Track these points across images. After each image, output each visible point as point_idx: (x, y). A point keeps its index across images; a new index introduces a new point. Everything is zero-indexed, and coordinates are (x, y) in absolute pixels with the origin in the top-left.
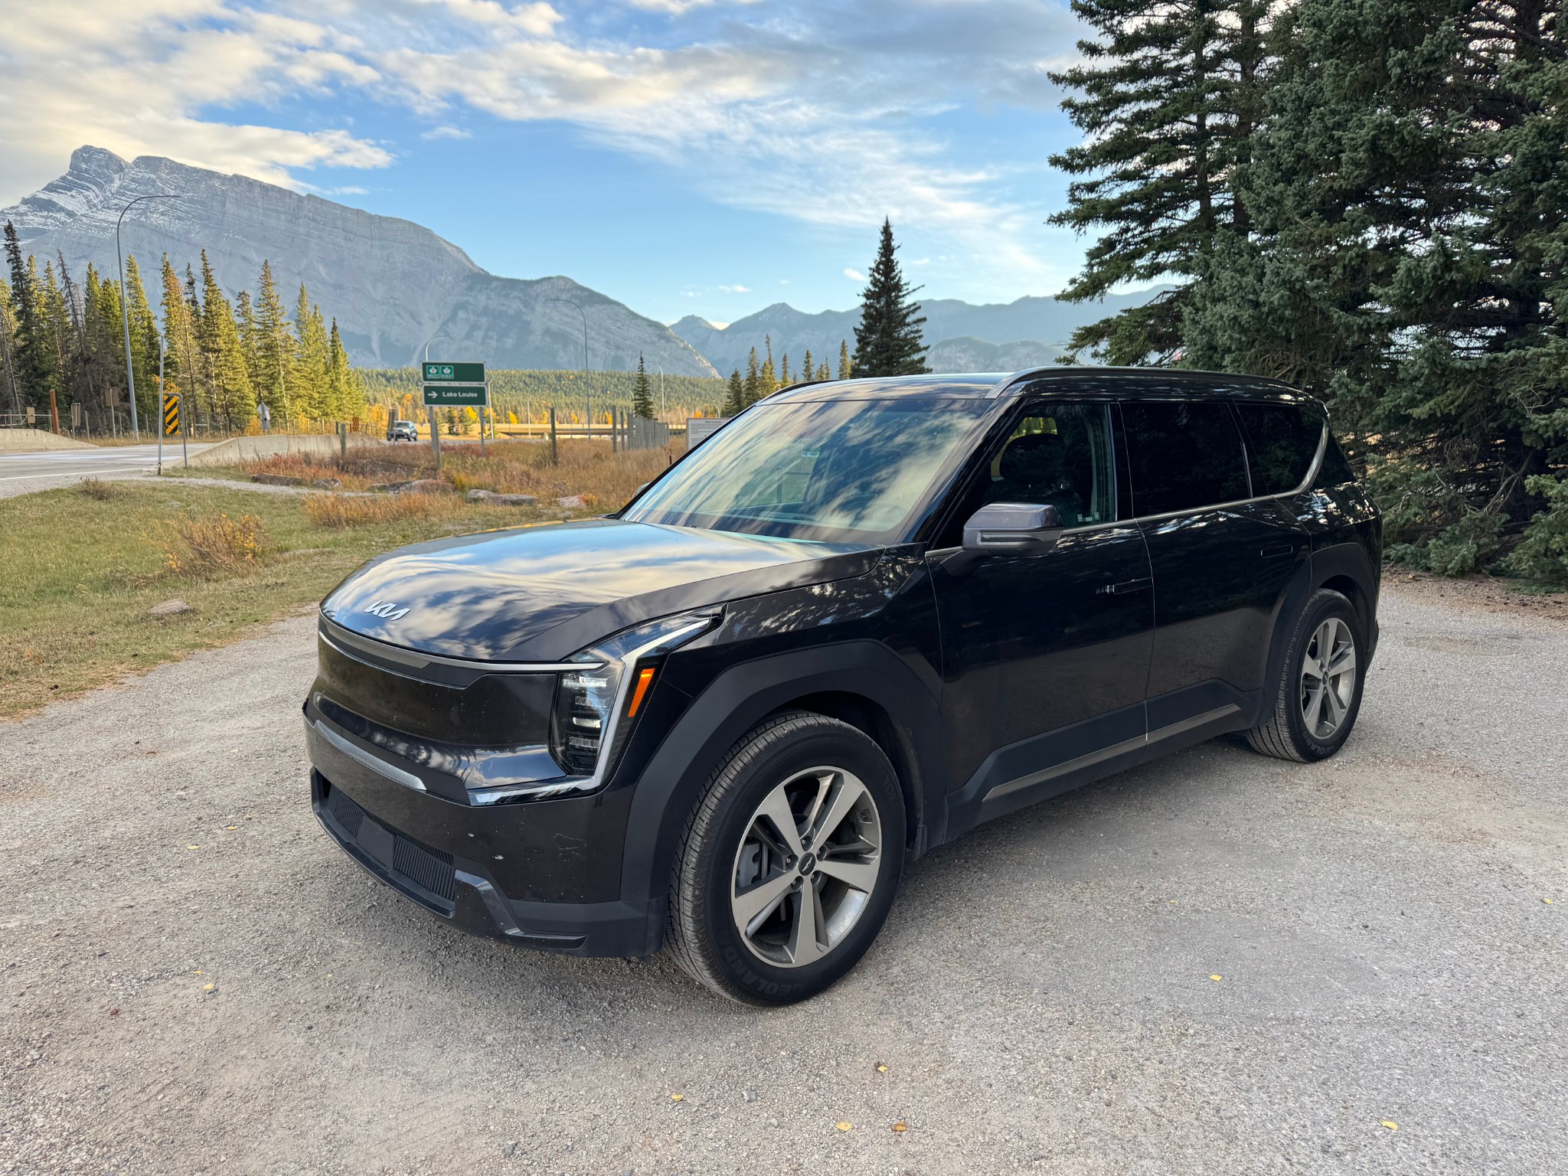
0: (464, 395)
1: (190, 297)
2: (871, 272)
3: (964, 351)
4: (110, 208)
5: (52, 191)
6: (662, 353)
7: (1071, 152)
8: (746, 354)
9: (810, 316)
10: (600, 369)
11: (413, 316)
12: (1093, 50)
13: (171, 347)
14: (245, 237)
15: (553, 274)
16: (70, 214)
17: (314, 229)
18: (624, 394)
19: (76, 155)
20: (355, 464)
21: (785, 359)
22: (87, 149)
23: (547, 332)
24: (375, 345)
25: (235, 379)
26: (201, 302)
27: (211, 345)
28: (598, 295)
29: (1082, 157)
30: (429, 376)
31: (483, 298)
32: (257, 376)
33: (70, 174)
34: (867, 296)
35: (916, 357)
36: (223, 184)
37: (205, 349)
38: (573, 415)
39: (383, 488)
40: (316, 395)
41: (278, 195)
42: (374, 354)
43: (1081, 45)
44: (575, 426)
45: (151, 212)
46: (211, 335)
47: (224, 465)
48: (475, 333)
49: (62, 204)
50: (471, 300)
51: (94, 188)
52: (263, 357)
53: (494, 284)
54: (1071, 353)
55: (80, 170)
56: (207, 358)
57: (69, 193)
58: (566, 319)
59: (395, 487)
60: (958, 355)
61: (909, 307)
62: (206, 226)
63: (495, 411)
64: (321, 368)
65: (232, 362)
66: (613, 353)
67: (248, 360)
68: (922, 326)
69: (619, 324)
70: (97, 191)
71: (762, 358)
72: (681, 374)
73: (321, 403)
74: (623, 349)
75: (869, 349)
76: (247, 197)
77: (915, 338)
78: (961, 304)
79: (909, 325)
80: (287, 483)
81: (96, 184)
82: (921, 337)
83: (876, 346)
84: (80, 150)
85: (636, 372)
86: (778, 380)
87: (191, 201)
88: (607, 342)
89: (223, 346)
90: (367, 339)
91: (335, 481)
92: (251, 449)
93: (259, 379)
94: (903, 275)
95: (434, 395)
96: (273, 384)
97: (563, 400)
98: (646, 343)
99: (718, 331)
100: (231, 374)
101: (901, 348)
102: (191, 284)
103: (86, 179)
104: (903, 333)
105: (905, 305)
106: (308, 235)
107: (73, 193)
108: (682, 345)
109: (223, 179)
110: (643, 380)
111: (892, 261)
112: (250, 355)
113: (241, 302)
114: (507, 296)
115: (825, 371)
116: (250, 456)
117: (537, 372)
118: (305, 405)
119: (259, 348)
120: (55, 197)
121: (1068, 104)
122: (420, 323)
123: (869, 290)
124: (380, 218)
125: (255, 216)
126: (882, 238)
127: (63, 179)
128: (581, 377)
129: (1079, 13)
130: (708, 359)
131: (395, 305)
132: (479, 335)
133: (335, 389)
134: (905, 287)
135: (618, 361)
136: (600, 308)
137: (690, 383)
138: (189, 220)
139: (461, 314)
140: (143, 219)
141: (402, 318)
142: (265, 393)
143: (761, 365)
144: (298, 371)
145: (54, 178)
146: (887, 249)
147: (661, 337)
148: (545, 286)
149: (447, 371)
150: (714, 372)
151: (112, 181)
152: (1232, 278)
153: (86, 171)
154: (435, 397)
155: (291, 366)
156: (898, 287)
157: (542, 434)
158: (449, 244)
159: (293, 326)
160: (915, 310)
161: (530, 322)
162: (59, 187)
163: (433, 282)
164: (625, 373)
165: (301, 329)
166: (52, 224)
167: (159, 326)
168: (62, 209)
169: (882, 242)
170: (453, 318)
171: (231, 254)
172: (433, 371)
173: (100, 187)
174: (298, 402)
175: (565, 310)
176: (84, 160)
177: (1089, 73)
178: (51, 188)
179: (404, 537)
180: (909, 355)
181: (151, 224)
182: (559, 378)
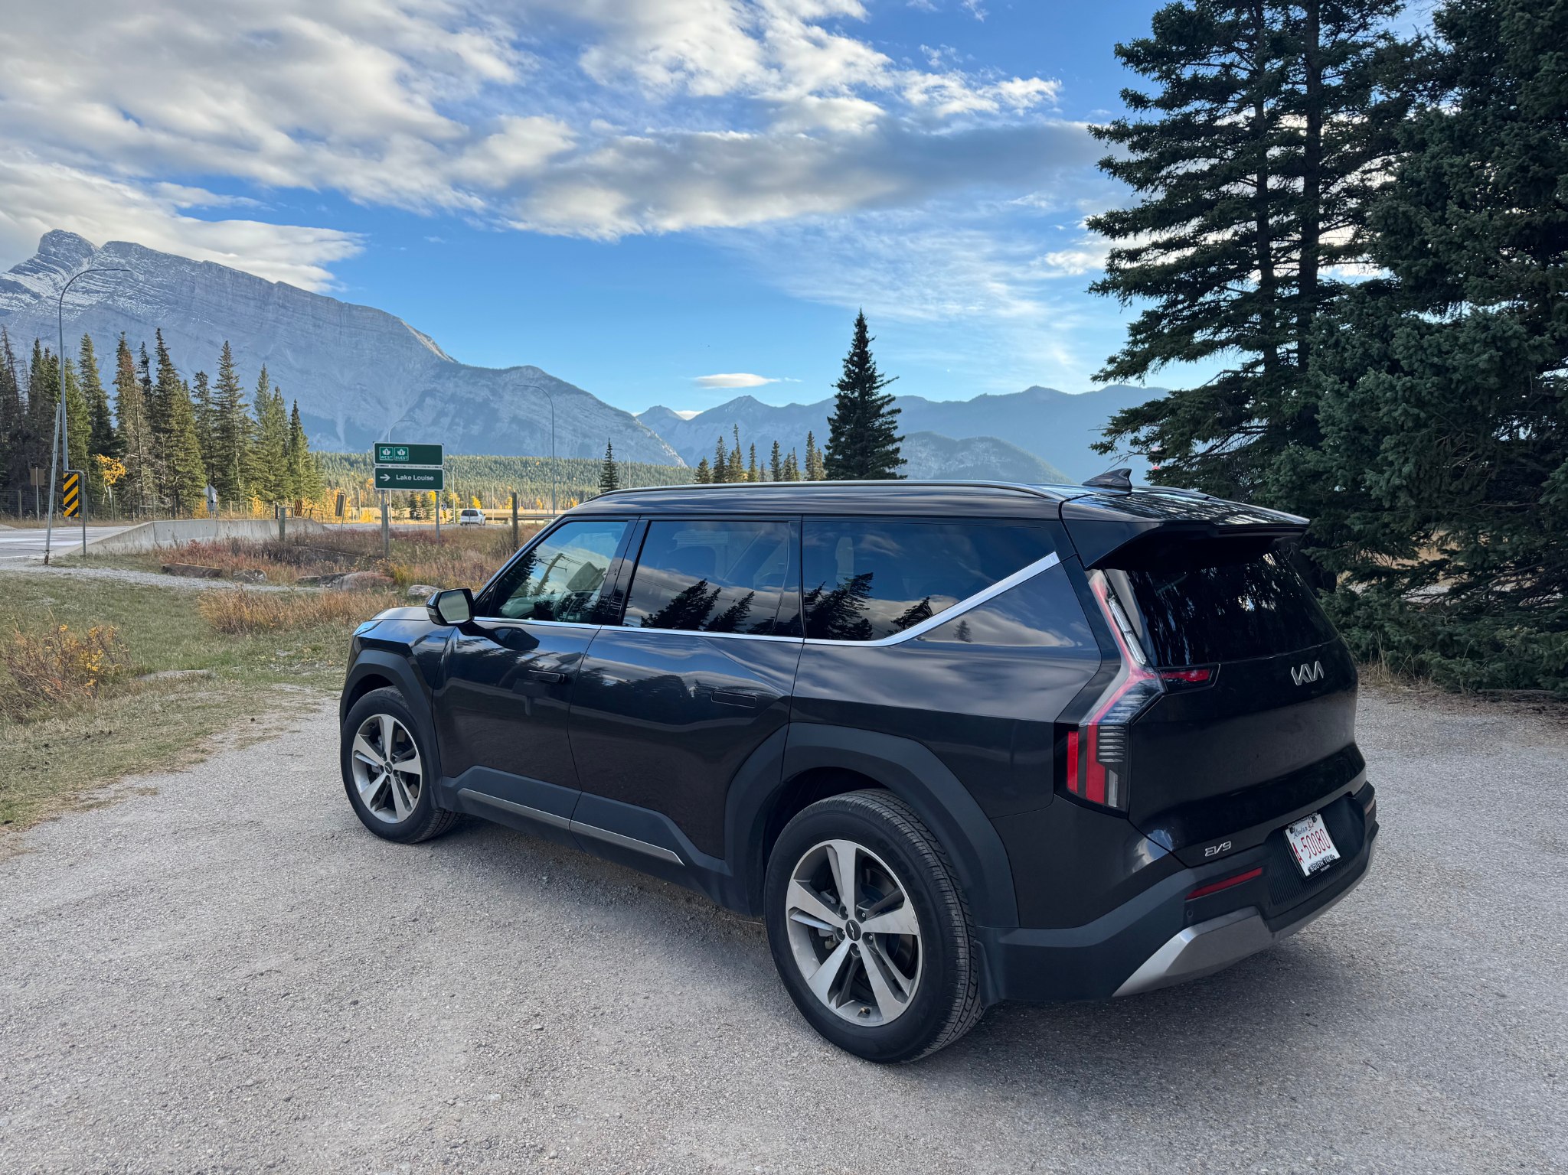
0: (419, 478)
1: (143, 375)
2: (843, 363)
3: (924, 445)
4: (77, 291)
5: (18, 273)
6: (629, 441)
7: (1111, 215)
8: (714, 443)
9: (775, 409)
10: (567, 457)
11: (379, 402)
12: (1138, 101)
13: (121, 426)
14: (213, 321)
15: (522, 365)
16: (36, 296)
17: (283, 316)
18: (590, 481)
19: (45, 239)
20: (289, 552)
21: (752, 449)
22: (56, 233)
23: (515, 419)
24: (340, 430)
25: (186, 460)
26: (155, 382)
27: (163, 425)
28: (567, 385)
29: (1124, 221)
30: (382, 458)
31: (451, 385)
32: (212, 457)
33: (39, 257)
34: (839, 386)
35: (891, 447)
36: (193, 270)
37: (156, 429)
38: (538, 501)
39: (314, 582)
40: (272, 478)
41: (248, 282)
42: (339, 439)
43: (1125, 94)
44: (539, 512)
45: (119, 296)
46: (163, 415)
47: (134, 552)
48: (442, 420)
49: (28, 286)
50: (439, 387)
51: (62, 271)
52: (218, 438)
53: (463, 372)
54: (1108, 439)
55: (49, 254)
56: (157, 438)
57: (36, 276)
58: (534, 407)
59: (329, 579)
60: (919, 448)
61: (883, 398)
62: (174, 310)
63: (460, 496)
64: (279, 449)
65: (184, 443)
66: (579, 441)
67: (202, 440)
68: (897, 417)
69: (587, 413)
70: (65, 274)
71: (730, 448)
72: (647, 463)
73: (278, 485)
74: (590, 437)
75: (843, 439)
76: (217, 283)
77: (889, 429)
78: (921, 400)
79: (883, 416)
80: (202, 574)
81: (64, 267)
82: (895, 428)
83: (851, 436)
84: (49, 234)
85: (603, 459)
86: (746, 469)
87: (160, 286)
88: (574, 430)
89: (176, 427)
90: (332, 424)
91: (259, 573)
92: (169, 535)
93: (213, 461)
94: (878, 366)
95: (387, 478)
96: (228, 465)
97: (528, 486)
98: (613, 431)
99: (685, 422)
100: (182, 455)
101: (875, 439)
102: (145, 363)
103: (54, 262)
104: (877, 424)
105: (879, 396)
106: (277, 321)
107: (40, 275)
108: (649, 434)
109: (194, 265)
110: (610, 466)
111: (867, 353)
112: (206, 436)
113: (198, 383)
114: (475, 384)
115: (792, 461)
116: (166, 543)
117: (503, 458)
118: (260, 487)
119: (215, 430)
120: (21, 279)
121: (1107, 164)
122: (386, 409)
123: (843, 381)
124: (350, 306)
125: (224, 302)
126: (856, 330)
127: (31, 261)
128: (547, 464)
129: (1124, 59)
130: (674, 449)
131: (362, 391)
132: (446, 421)
133: (293, 472)
134: (879, 379)
135: (584, 449)
136: (568, 397)
137: (656, 471)
138: (156, 304)
139: (428, 401)
140: (110, 302)
141: (368, 403)
142: (218, 475)
143: (729, 454)
144: (254, 453)
145: (22, 261)
146: (861, 341)
147: (628, 426)
148: (514, 376)
149: (401, 452)
150: (680, 461)
151: (81, 265)
152: (1408, 335)
153: (55, 254)
154: (387, 480)
155: (248, 447)
156: (872, 378)
157: (506, 519)
158: (418, 332)
159: (252, 408)
160: (890, 401)
161: (498, 410)
162: (25, 269)
163: (401, 370)
164: (591, 460)
165: (260, 411)
166: (16, 305)
167: (111, 405)
168: (27, 291)
169: (857, 334)
170: (420, 405)
171: (197, 338)
172: (386, 452)
173: (68, 270)
174: (254, 484)
175: (533, 398)
176: (53, 244)
177: (1135, 127)
178: (17, 270)
179: (314, 650)
180: (884, 446)
181: (118, 307)
182: (525, 464)
